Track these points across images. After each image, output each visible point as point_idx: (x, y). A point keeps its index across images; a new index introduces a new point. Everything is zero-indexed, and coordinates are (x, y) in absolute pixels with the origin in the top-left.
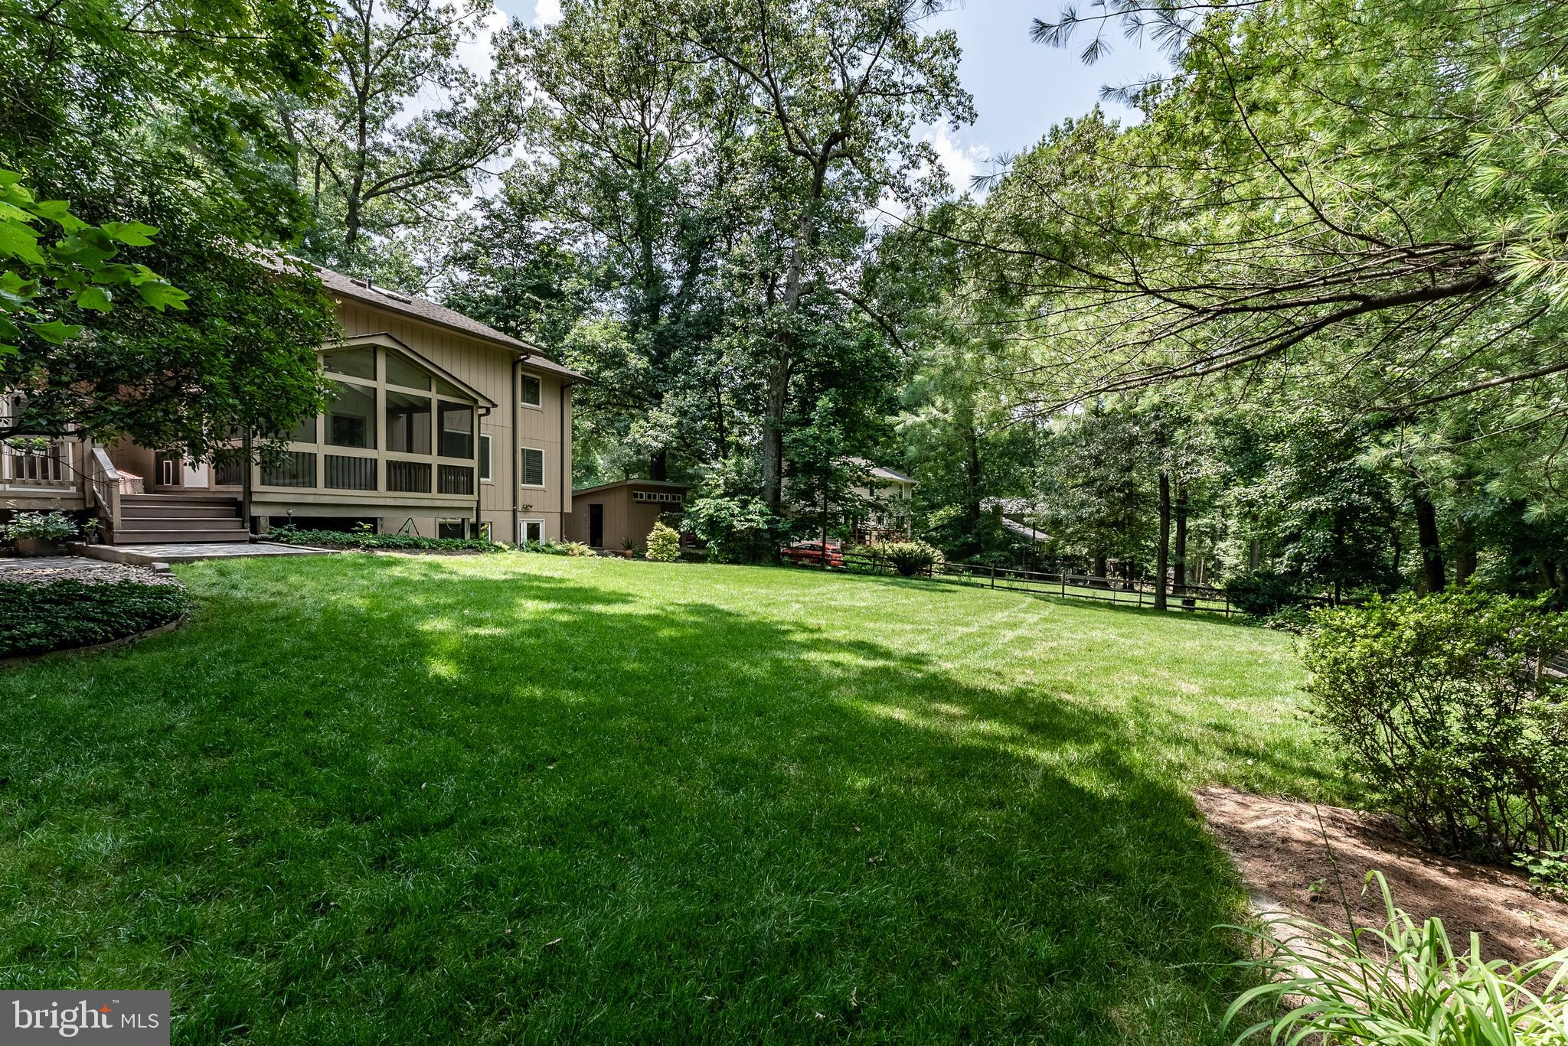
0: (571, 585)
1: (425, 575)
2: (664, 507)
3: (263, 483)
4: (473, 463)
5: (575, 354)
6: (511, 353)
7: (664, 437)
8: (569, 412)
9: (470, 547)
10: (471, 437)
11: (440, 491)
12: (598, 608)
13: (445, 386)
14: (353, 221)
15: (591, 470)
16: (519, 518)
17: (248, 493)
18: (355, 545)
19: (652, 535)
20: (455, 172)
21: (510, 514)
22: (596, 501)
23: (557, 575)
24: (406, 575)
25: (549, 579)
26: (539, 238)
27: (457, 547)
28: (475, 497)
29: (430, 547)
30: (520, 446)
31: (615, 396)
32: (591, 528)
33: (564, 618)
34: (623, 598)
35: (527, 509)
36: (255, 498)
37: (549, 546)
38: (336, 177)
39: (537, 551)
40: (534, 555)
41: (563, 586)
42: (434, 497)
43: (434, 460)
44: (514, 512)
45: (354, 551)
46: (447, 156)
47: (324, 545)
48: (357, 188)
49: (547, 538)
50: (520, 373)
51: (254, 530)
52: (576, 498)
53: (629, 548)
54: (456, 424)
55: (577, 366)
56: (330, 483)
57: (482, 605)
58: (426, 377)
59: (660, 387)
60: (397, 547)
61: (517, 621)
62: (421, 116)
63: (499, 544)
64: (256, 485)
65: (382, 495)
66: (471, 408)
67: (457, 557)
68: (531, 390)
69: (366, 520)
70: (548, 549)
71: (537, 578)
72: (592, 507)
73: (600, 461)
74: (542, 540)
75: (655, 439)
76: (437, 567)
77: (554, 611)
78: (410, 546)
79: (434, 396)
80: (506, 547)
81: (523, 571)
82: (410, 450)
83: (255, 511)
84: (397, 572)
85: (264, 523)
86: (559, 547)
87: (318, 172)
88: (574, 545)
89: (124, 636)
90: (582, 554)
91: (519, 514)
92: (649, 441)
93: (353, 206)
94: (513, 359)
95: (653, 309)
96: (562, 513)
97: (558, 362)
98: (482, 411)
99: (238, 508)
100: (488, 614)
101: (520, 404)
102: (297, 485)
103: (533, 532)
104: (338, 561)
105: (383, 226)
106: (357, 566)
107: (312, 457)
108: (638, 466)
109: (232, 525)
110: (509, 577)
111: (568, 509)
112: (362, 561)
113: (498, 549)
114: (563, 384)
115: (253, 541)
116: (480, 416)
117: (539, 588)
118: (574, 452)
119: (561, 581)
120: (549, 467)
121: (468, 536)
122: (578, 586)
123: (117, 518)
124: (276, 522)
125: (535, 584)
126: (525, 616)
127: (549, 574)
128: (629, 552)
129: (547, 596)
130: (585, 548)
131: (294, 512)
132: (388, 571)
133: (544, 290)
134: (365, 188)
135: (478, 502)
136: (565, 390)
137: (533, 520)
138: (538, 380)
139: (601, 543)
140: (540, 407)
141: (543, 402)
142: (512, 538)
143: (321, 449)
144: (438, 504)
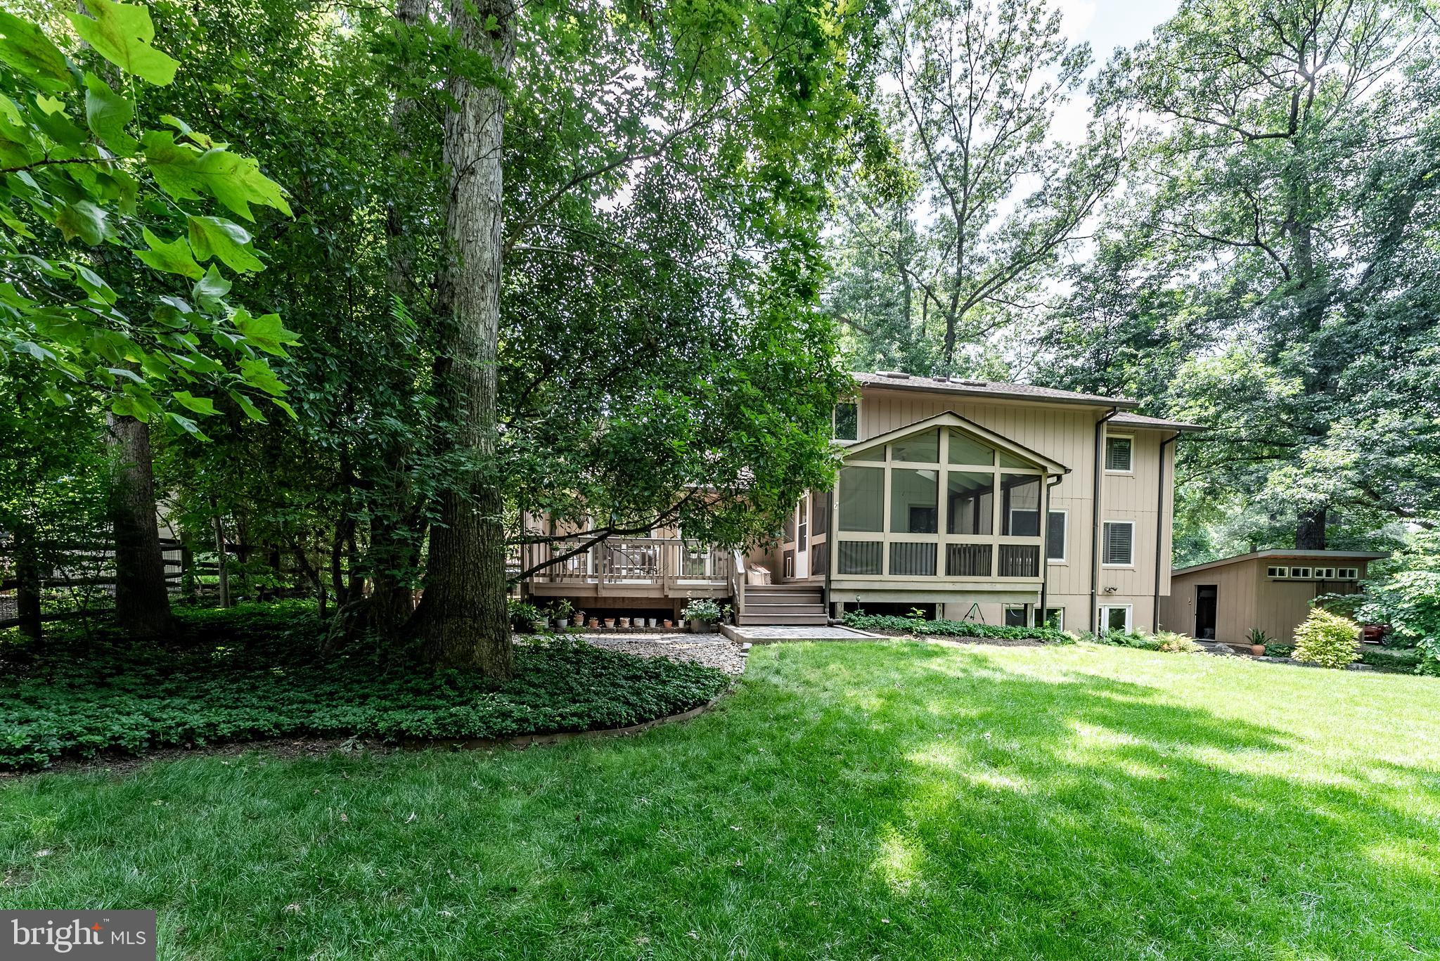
0: (1160, 700)
1: (964, 671)
2: (1322, 587)
3: (840, 572)
4: (1040, 541)
5: (1181, 401)
6: (1095, 413)
7: (1331, 484)
8: (1170, 475)
9: (1031, 636)
10: (1039, 513)
11: (1001, 574)
12: (1209, 755)
13: (1010, 457)
14: (951, 338)
15: (1199, 546)
16: (1099, 603)
17: (829, 581)
18: (908, 631)
19: (1305, 627)
20: (1046, 253)
21: (1088, 598)
22: (1206, 581)
23: (1141, 681)
24: (943, 669)
25: (1127, 688)
26: (1138, 283)
27: (1015, 637)
28: (1041, 579)
29: (985, 635)
30: (1103, 519)
31: (1241, 449)
32: (1199, 615)
33: (1139, 770)
34: (1260, 740)
35: (1109, 592)
36: (833, 586)
37: (1135, 637)
38: (938, 303)
39: (1119, 642)
40: (1115, 648)
41: (1148, 701)
42: (996, 581)
43: (996, 540)
44: (1092, 595)
45: (905, 639)
46: (1038, 240)
47: (882, 630)
48: (954, 306)
49: (1134, 628)
50: (1105, 436)
51: (833, 615)
52: (1176, 578)
53: (1258, 642)
54: (1022, 500)
55: (1183, 414)
56: (894, 570)
57: (1012, 727)
58: (990, 450)
59: (1322, 417)
60: (951, 634)
61: (1058, 765)
62: (1012, 211)
63: (1067, 633)
64: (835, 575)
65: (941, 580)
66: (1039, 478)
67: (1012, 649)
68: (1119, 455)
69: (919, 606)
70: (1134, 642)
71: (1110, 685)
72: (1200, 588)
73: (1214, 534)
74: (1129, 628)
75: (1315, 488)
76: (980, 661)
77: (1126, 753)
78: (964, 634)
79: (997, 471)
80: (1075, 637)
81: (1091, 672)
82: (976, 531)
83: (834, 598)
84: (935, 665)
85: (840, 608)
86: (1150, 639)
87: (925, 305)
88: (1171, 637)
89: (646, 721)
90: (1182, 649)
91: (1098, 599)
92: (1302, 493)
93: (951, 322)
94: (1098, 419)
95: (1313, 317)
96: (1156, 597)
97: (1157, 416)
98: (1050, 481)
99: (821, 594)
100: (1015, 744)
101: (1104, 471)
102: (866, 573)
103: (1118, 619)
104: (883, 649)
105: (977, 335)
106: (900, 655)
107: (879, 545)
108: (1277, 534)
109: (816, 611)
110: (1070, 680)
111: (1165, 590)
112: (906, 650)
113: (1066, 640)
114: (1165, 440)
115: (831, 625)
116: (1049, 486)
117: (1109, 704)
118: (1176, 526)
119: (1147, 691)
120: (1141, 545)
121: (1031, 623)
122: (1173, 703)
123: (742, 604)
124: (850, 607)
125: (1105, 694)
126: (1071, 757)
127: (1128, 680)
128: (1259, 648)
129: (1117, 719)
130: (1189, 642)
131: (863, 599)
132: (926, 664)
133: (1143, 340)
134: (961, 303)
135: (1044, 585)
136: (1167, 446)
137: (1117, 605)
138: (1129, 441)
139: (1213, 636)
140: (1130, 472)
141: (1135, 465)
142: (1087, 627)
143: (887, 537)
144: (999, 588)
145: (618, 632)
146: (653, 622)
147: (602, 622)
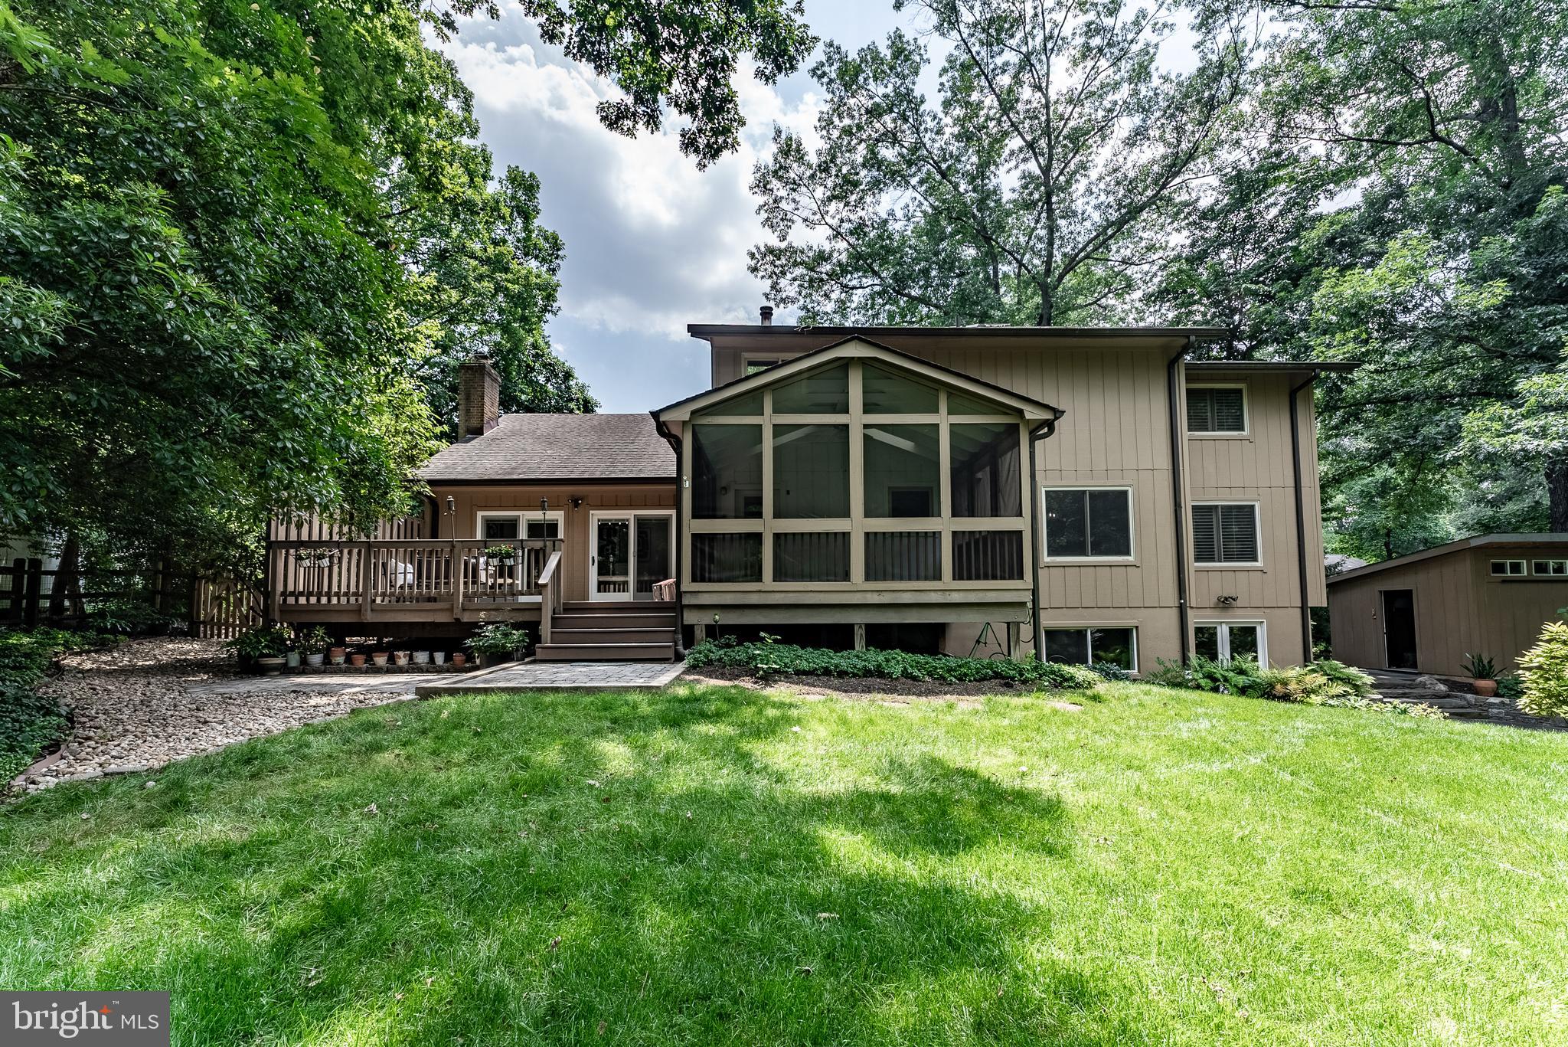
3: (693, 579)
6: (1165, 349)
11: (960, 576)
13: (967, 400)
14: (1047, 307)
22: (1397, 584)
28: (1028, 584)
30: (1188, 503)
32: (1389, 634)
35: (1226, 603)
36: (686, 601)
43: (944, 524)
44: (1181, 607)
50: (1184, 383)
53: (1483, 675)
58: (928, 390)
64: (687, 585)
68: (1217, 409)
72: (1390, 597)
79: (944, 420)
83: (690, 618)
85: (700, 633)
91: (1192, 611)
94: (1169, 358)
96: (1303, 607)
99: (670, 613)
101: (1184, 433)
102: (737, 580)
103: (1245, 641)
109: (663, 639)
111: (1318, 597)
114: (1294, 386)
115: (678, 660)
116: (1033, 439)
123: (546, 630)
124: (712, 631)
131: (733, 619)
136: (1300, 395)
137: (1241, 619)
138: (1240, 391)
139: (1414, 665)
140: (1246, 433)
141: (1252, 425)
142: (1176, 654)
143: (769, 525)
144: (956, 598)
145: (389, 671)
146: (439, 657)
147: (369, 659)
